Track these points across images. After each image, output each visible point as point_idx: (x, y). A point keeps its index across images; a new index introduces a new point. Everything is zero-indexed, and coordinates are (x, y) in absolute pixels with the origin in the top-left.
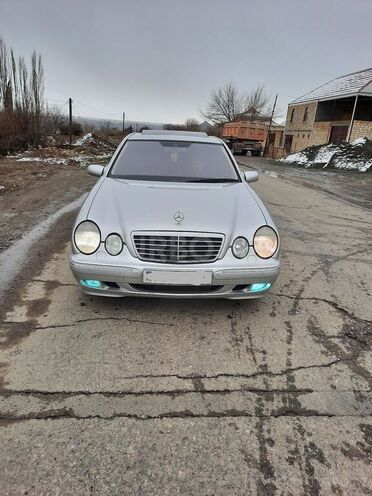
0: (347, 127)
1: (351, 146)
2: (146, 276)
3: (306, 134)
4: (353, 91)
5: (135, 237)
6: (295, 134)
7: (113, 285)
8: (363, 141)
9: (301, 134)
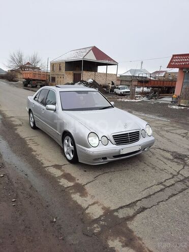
0: (81, 74)
1: (87, 83)
2: (122, 151)
3: (62, 76)
4: (80, 58)
5: (113, 136)
6: (56, 76)
7: (105, 158)
8: (92, 81)
9: (59, 76)
